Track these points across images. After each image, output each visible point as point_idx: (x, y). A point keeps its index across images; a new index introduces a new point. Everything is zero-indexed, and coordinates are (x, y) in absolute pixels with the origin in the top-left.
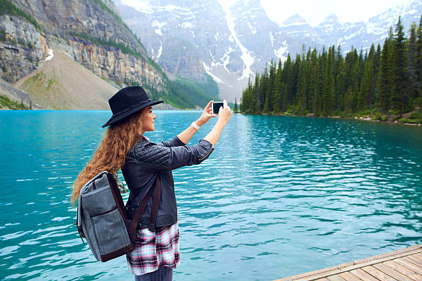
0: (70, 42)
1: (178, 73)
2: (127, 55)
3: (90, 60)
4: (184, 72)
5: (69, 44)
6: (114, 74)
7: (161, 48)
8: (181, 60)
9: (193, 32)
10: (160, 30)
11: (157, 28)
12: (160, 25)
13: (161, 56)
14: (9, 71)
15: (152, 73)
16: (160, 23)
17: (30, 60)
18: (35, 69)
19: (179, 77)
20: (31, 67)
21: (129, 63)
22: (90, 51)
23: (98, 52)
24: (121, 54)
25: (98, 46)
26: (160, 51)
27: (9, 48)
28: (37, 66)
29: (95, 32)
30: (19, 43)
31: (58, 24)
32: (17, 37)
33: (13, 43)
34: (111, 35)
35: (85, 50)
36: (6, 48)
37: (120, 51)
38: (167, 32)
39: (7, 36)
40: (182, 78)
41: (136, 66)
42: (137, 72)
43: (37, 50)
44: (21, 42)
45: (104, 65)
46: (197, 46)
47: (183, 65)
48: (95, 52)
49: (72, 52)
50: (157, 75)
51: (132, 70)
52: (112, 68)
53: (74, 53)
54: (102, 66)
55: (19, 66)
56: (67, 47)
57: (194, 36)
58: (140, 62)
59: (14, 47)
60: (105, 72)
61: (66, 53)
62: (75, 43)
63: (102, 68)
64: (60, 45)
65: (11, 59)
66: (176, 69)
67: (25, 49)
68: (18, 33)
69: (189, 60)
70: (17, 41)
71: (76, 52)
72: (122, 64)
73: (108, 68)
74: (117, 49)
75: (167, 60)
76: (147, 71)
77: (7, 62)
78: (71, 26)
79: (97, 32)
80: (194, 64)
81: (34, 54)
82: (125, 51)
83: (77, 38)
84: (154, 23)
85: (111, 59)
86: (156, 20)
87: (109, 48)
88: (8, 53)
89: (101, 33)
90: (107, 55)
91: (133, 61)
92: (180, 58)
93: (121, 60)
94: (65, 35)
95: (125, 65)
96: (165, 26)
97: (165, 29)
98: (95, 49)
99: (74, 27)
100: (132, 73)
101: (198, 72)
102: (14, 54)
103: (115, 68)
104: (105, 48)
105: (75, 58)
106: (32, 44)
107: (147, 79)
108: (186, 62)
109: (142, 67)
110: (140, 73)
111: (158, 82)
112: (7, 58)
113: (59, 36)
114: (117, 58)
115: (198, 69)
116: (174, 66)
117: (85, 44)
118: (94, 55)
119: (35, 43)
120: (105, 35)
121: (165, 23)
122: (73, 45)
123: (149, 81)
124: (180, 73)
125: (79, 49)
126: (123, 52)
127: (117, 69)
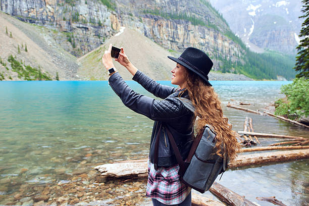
0: (142, 18)
1: (267, 46)
2: (197, 27)
3: (160, 34)
4: (273, 46)
5: (141, 21)
6: (183, 46)
7: (253, 26)
8: (271, 34)
9: (287, 9)
10: (254, 12)
11: (252, 11)
12: (254, 8)
13: (252, 33)
14: (78, 47)
15: (226, 44)
16: (255, 6)
17: (99, 36)
18: (102, 44)
19: (268, 50)
20: (99, 42)
21: (198, 34)
22: (160, 26)
23: (167, 26)
24: (191, 26)
25: (167, 20)
26: (252, 30)
27: (79, 27)
28: (104, 41)
29: (167, 8)
30: (91, 22)
31: (136, 5)
32: (89, 17)
33: (85, 22)
34: (183, 9)
35: (156, 25)
36: (78, 27)
37: (190, 23)
38: (261, 13)
39: (80, 17)
40: (270, 51)
41: (207, 37)
42: (208, 43)
43: (106, 27)
44: (92, 21)
45: (173, 38)
46: (291, 22)
47: (272, 39)
48: (165, 26)
49: (142, 28)
50: (232, 46)
51: (202, 41)
52: (181, 40)
53: (144, 28)
54: (171, 39)
55: (88, 42)
56: (138, 24)
57: (288, 13)
58: (212, 33)
59: (85, 26)
60: (174, 45)
61: (137, 29)
62: (147, 19)
63: (172, 41)
64: (132, 22)
65: (81, 36)
66: (265, 43)
67: (95, 27)
68: (91, 14)
69: (279, 34)
70: (88, 20)
71: (147, 27)
72: (191, 35)
73: (177, 40)
74: (187, 22)
75: (257, 36)
76: (220, 41)
77: (77, 40)
78: (146, 5)
79: (170, 8)
80: (285, 37)
81: (102, 31)
82: (195, 22)
83: (148, 15)
84: (249, 7)
85: (181, 31)
86: (251, 5)
87: (179, 21)
88: (80, 31)
89: (173, 8)
90: (177, 28)
91: (204, 32)
92: (270, 32)
93: (190, 33)
94: (139, 14)
95: (194, 37)
96: (259, 8)
97: (259, 10)
98: (164, 23)
99: (148, 6)
100: (201, 44)
101: (289, 44)
102: (85, 32)
103: (184, 40)
104: (176, 22)
105: (145, 34)
106: (102, 22)
107: (220, 49)
108: (276, 36)
109: (215, 38)
110: (212, 44)
111: (232, 53)
112: (78, 36)
113: (134, 15)
114: (187, 30)
115: (288, 41)
116: (264, 41)
117: (156, 20)
118: (164, 29)
119: (105, 21)
120: (177, 10)
121: (260, 5)
122: (145, 21)
123: (222, 51)
124: (269, 46)
125: (150, 25)
126: (192, 24)
127: (186, 41)
